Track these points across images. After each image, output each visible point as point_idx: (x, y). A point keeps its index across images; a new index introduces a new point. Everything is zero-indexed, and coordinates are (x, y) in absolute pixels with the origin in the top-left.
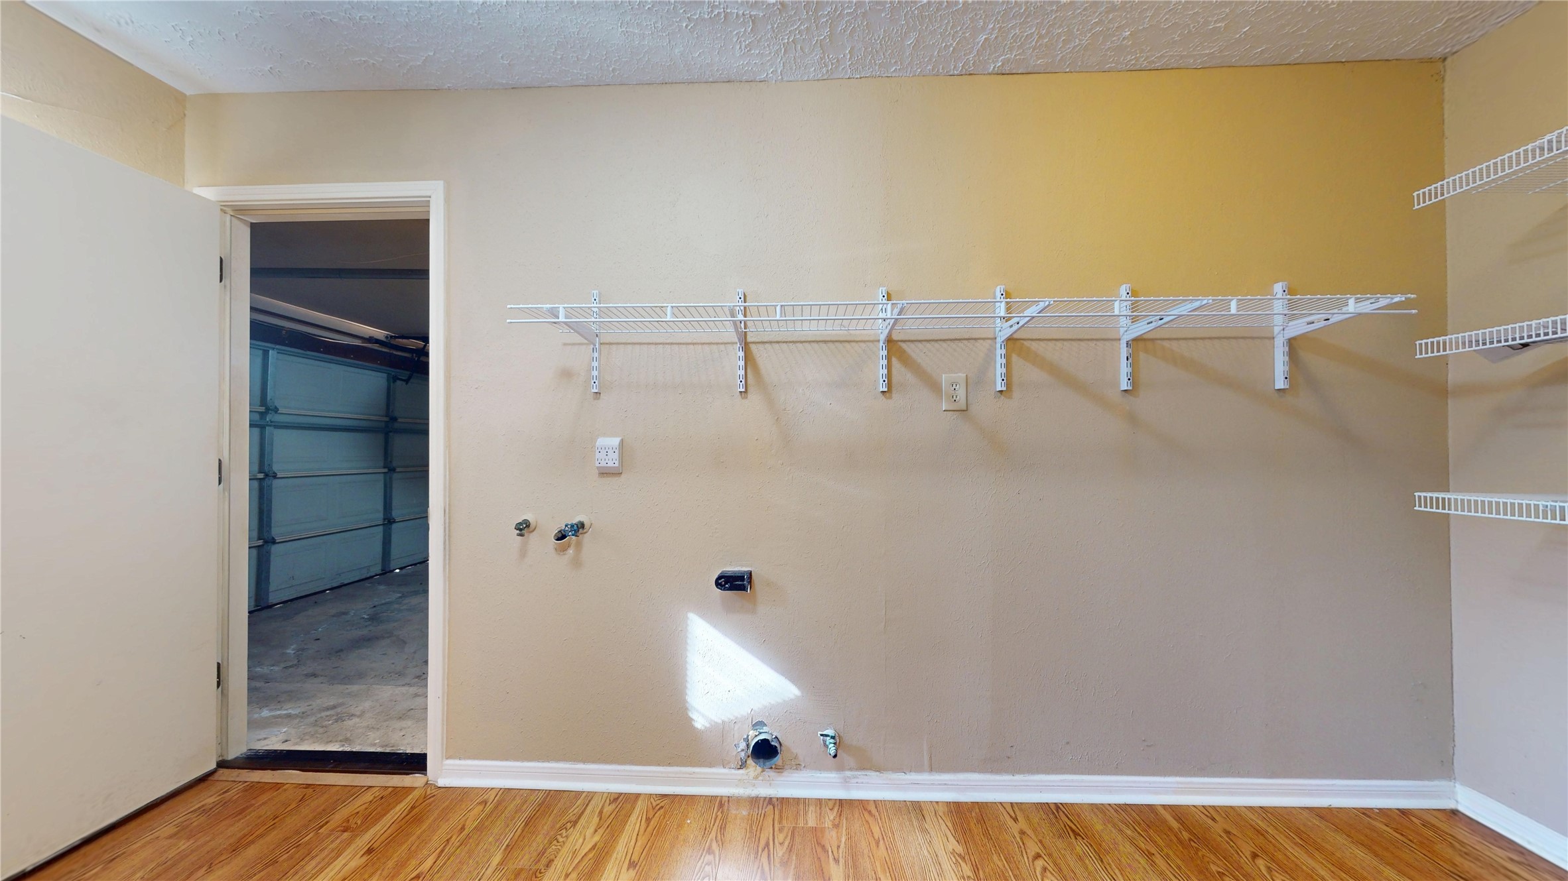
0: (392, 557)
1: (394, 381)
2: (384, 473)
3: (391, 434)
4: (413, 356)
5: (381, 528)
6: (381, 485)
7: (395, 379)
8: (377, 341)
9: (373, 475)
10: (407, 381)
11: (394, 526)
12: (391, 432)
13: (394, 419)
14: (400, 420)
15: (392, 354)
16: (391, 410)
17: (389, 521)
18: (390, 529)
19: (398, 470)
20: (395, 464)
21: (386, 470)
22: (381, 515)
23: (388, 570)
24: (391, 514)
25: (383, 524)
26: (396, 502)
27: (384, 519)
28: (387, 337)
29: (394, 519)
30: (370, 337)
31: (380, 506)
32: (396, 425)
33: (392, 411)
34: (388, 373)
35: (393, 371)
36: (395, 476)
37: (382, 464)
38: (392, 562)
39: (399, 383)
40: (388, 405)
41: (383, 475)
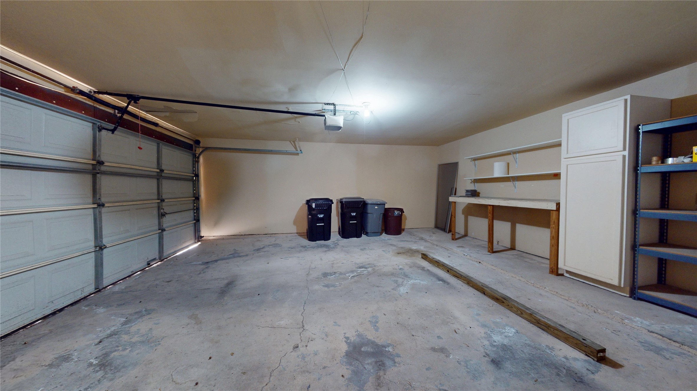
0: (104, 276)
1: (100, 130)
2: (93, 208)
3: (98, 175)
4: (115, 112)
5: (93, 254)
6: (91, 219)
7: (101, 129)
8: (81, 93)
9: (84, 210)
10: (113, 131)
11: (105, 251)
12: (98, 173)
13: (101, 163)
14: (106, 164)
15: (95, 107)
16: (97, 155)
17: (100, 248)
18: (102, 254)
19: (106, 205)
20: (103, 200)
21: (95, 206)
22: (92, 243)
23: (101, 288)
24: (101, 241)
25: (94, 251)
26: (105, 232)
27: (96, 247)
28: (90, 92)
29: (105, 246)
30: (73, 87)
31: (91, 236)
32: (103, 168)
33: (99, 156)
34: (93, 123)
35: (99, 123)
36: (104, 210)
37: (90, 200)
38: (104, 280)
39: (104, 132)
40: (94, 152)
41: (92, 210)
